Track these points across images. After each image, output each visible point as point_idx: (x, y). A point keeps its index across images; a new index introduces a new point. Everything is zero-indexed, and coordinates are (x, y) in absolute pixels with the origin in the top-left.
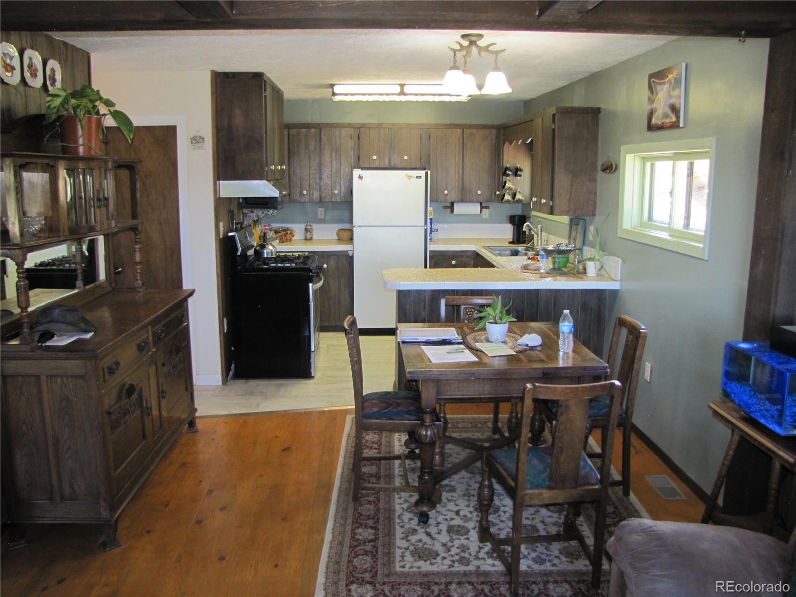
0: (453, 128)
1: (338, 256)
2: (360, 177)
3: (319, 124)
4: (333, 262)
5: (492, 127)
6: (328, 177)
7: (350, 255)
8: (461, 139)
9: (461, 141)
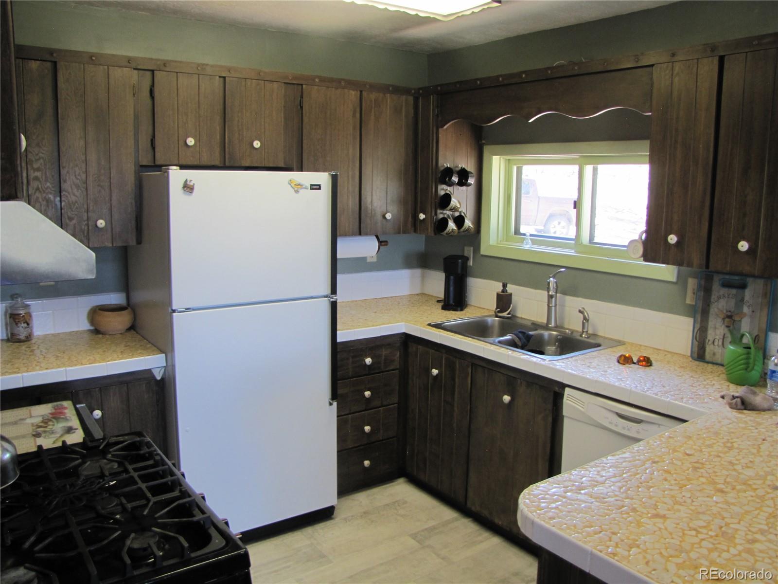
0: (344, 88)
1: (127, 383)
2: (188, 188)
3: (51, 52)
4: (114, 401)
5: (406, 91)
6: (78, 187)
7: (159, 378)
8: (358, 110)
9: (358, 115)
